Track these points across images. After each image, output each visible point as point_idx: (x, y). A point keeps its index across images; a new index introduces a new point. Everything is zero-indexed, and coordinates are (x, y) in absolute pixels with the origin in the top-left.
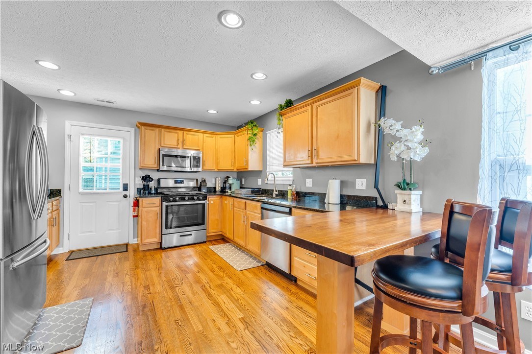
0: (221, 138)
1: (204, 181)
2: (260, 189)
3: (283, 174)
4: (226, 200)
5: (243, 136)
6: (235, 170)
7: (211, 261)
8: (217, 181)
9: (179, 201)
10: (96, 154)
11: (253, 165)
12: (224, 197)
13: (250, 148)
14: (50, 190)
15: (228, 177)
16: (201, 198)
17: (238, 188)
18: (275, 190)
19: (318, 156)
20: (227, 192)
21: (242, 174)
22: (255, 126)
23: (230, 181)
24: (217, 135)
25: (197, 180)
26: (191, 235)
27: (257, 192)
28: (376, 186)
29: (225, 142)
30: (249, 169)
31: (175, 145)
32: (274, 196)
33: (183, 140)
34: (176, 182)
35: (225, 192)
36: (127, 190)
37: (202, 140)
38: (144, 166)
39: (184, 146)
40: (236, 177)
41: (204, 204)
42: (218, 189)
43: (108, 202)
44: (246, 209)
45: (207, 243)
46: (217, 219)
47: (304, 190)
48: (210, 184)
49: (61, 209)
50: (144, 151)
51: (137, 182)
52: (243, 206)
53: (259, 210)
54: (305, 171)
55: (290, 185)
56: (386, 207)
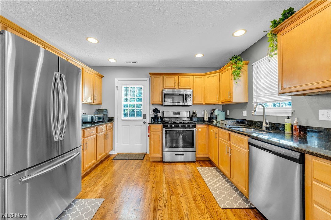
0: (207, 77)
1: (194, 113)
2: (246, 120)
3: (274, 105)
4: (212, 129)
5: (227, 72)
6: (220, 103)
7: (196, 184)
8: (205, 113)
9: (174, 128)
10: (129, 97)
11: (238, 97)
12: (210, 126)
13: (234, 82)
14: (109, 118)
15: (214, 110)
16: (191, 126)
17: (223, 118)
20: (214, 122)
21: (227, 107)
22: (239, 60)
23: (216, 113)
24: (204, 75)
25: (190, 112)
26: (183, 154)
27: (243, 123)
30: (234, 101)
31: (173, 87)
32: (264, 128)
33: (179, 83)
34: (174, 113)
35: (212, 122)
36: (145, 119)
37: (192, 81)
38: (153, 102)
39: (179, 86)
40: (222, 109)
41: (193, 131)
42: (206, 119)
43: (135, 125)
44: (230, 141)
45: (196, 163)
46: (204, 144)
48: (199, 115)
49: (113, 129)
50: (153, 92)
51: (151, 114)
52: (227, 137)
53: (246, 145)
54: (315, 99)
55: (288, 118)
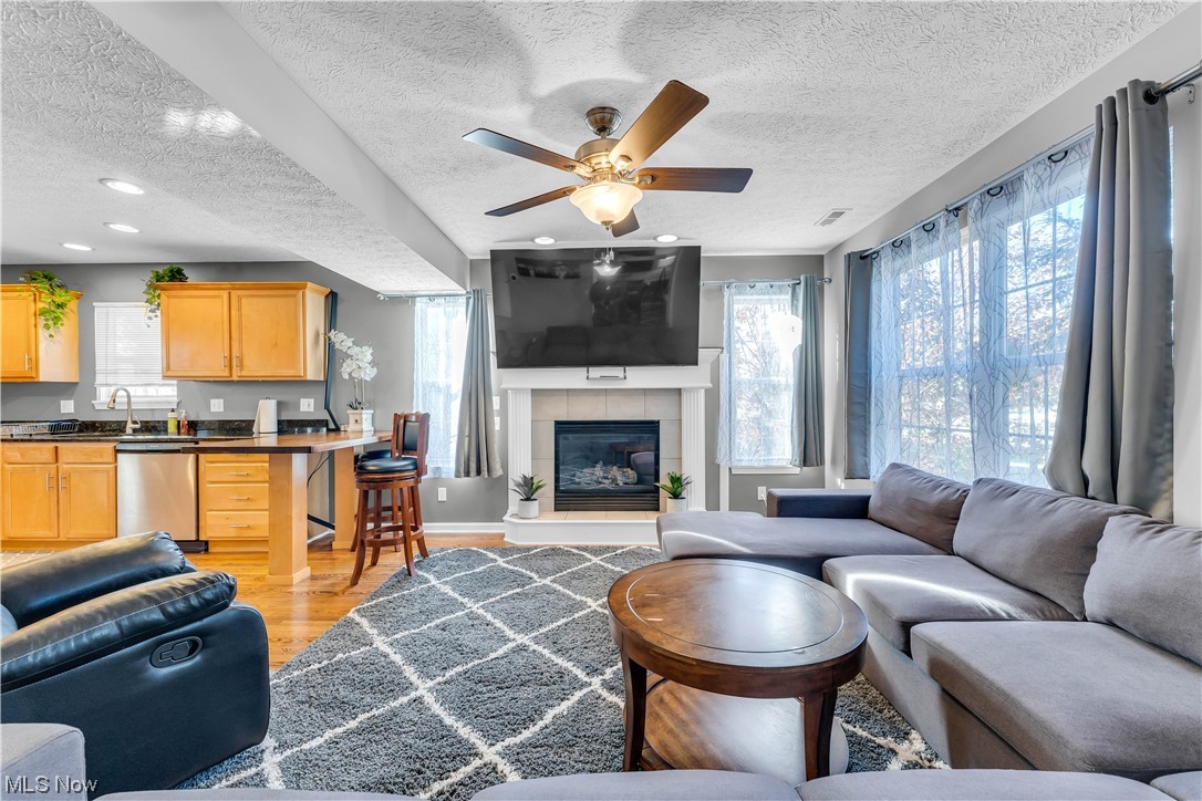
11: (52, 372)
13: (43, 334)
18: (129, 422)
19: (241, 366)
28: (327, 407)
30: (41, 379)
32: (129, 431)
44: (57, 461)
47: (204, 417)
52: (47, 456)
53: (111, 452)
54: (207, 386)
55: (173, 410)
56: (337, 429)
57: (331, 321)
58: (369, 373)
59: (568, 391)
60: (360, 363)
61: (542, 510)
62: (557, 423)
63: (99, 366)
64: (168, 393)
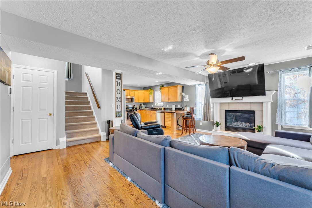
2: (153, 108)
5: (147, 92)
6: (144, 102)
8: (138, 106)
11: (151, 101)
12: (141, 111)
13: (150, 96)
15: (141, 105)
18: (158, 108)
19: (170, 100)
20: (141, 109)
21: (146, 103)
25: (132, 105)
28: (182, 106)
29: (141, 93)
31: (127, 95)
33: (129, 93)
34: (127, 106)
37: (134, 93)
40: (143, 105)
42: (138, 108)
44: (151, 113)
47: (166, 108)
48: (136, 107)
53: (156, 112)
55: (163, 106)
56: (183, 110)
57: (183, 91)
58: (188, 100)
59: (228, 103)
60: (187, 99)
61: (221, 130)
62: (226, 110)
63: (155, 100)
64: (162, 104)
